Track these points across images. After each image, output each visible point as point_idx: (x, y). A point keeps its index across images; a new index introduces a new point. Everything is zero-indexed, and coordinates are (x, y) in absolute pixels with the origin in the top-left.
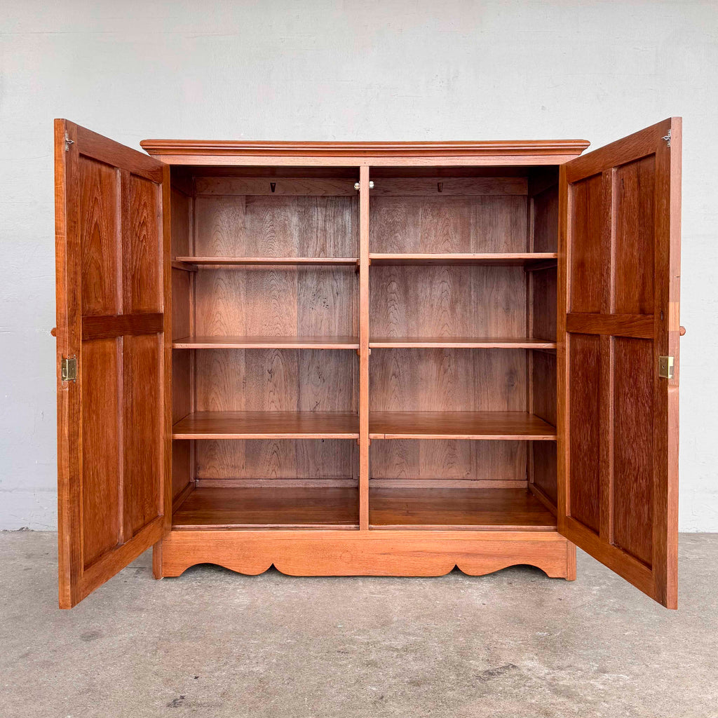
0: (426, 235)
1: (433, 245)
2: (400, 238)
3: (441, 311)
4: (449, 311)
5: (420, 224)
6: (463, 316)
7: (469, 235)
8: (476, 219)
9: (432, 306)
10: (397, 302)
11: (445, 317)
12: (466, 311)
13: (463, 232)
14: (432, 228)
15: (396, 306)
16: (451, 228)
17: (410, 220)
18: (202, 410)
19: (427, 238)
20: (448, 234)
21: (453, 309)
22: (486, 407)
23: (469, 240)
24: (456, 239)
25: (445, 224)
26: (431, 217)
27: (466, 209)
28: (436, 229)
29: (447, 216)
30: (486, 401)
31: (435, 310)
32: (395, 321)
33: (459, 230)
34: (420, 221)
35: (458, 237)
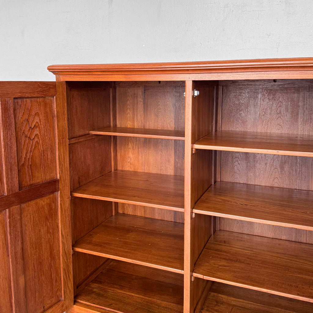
0: (263, 113)
1: (268, 121)
2: (243, 114)
3: (272, 169)
4: (279, 169)
5: (259, 105)
6: (290, 173)
7: (297, 114)
8: (304, 102)
9: (266, 164)
10: (240, 159)
11: (275, 173)
12: (292, 170)
13: (292, 112)
14: (268, 108)
15: (239, 162)
16: (283, 109)
17: (252, 102)
18: (121, 212)
19: (264, 115)
20: (280, 113)
21: (282, 168)
22: (305, 239)
23: (297, 118)
24: (288, 116)
25: (278, 106)
26: (267, 100)
27: (296, 95)
28: (271, 109)
29: (281, 99)
30: (305, 236)
31: (268, 167)
32: (238, 172)
33: (290, 110)
34: (259, 103)
35: (289, 115)
